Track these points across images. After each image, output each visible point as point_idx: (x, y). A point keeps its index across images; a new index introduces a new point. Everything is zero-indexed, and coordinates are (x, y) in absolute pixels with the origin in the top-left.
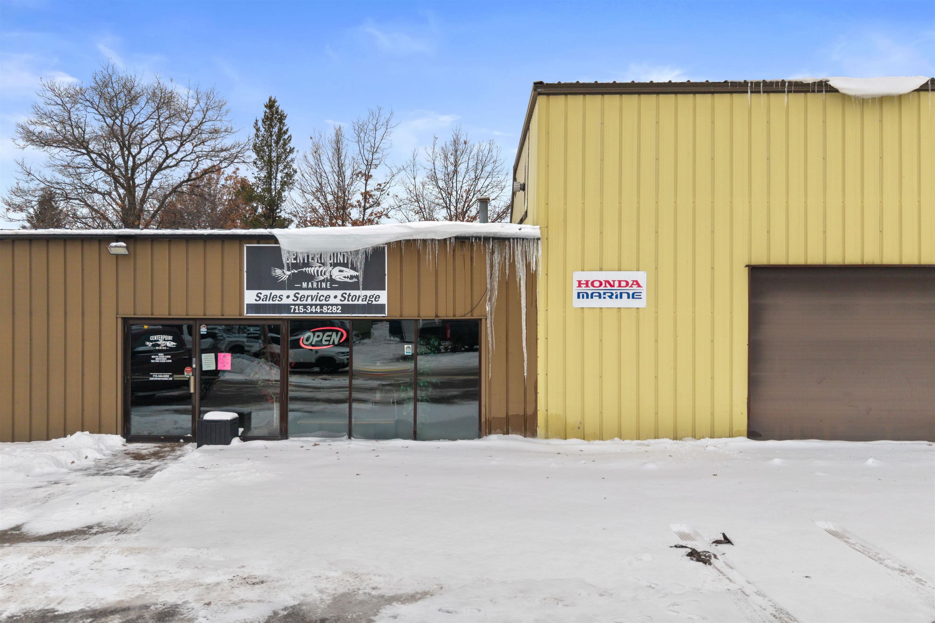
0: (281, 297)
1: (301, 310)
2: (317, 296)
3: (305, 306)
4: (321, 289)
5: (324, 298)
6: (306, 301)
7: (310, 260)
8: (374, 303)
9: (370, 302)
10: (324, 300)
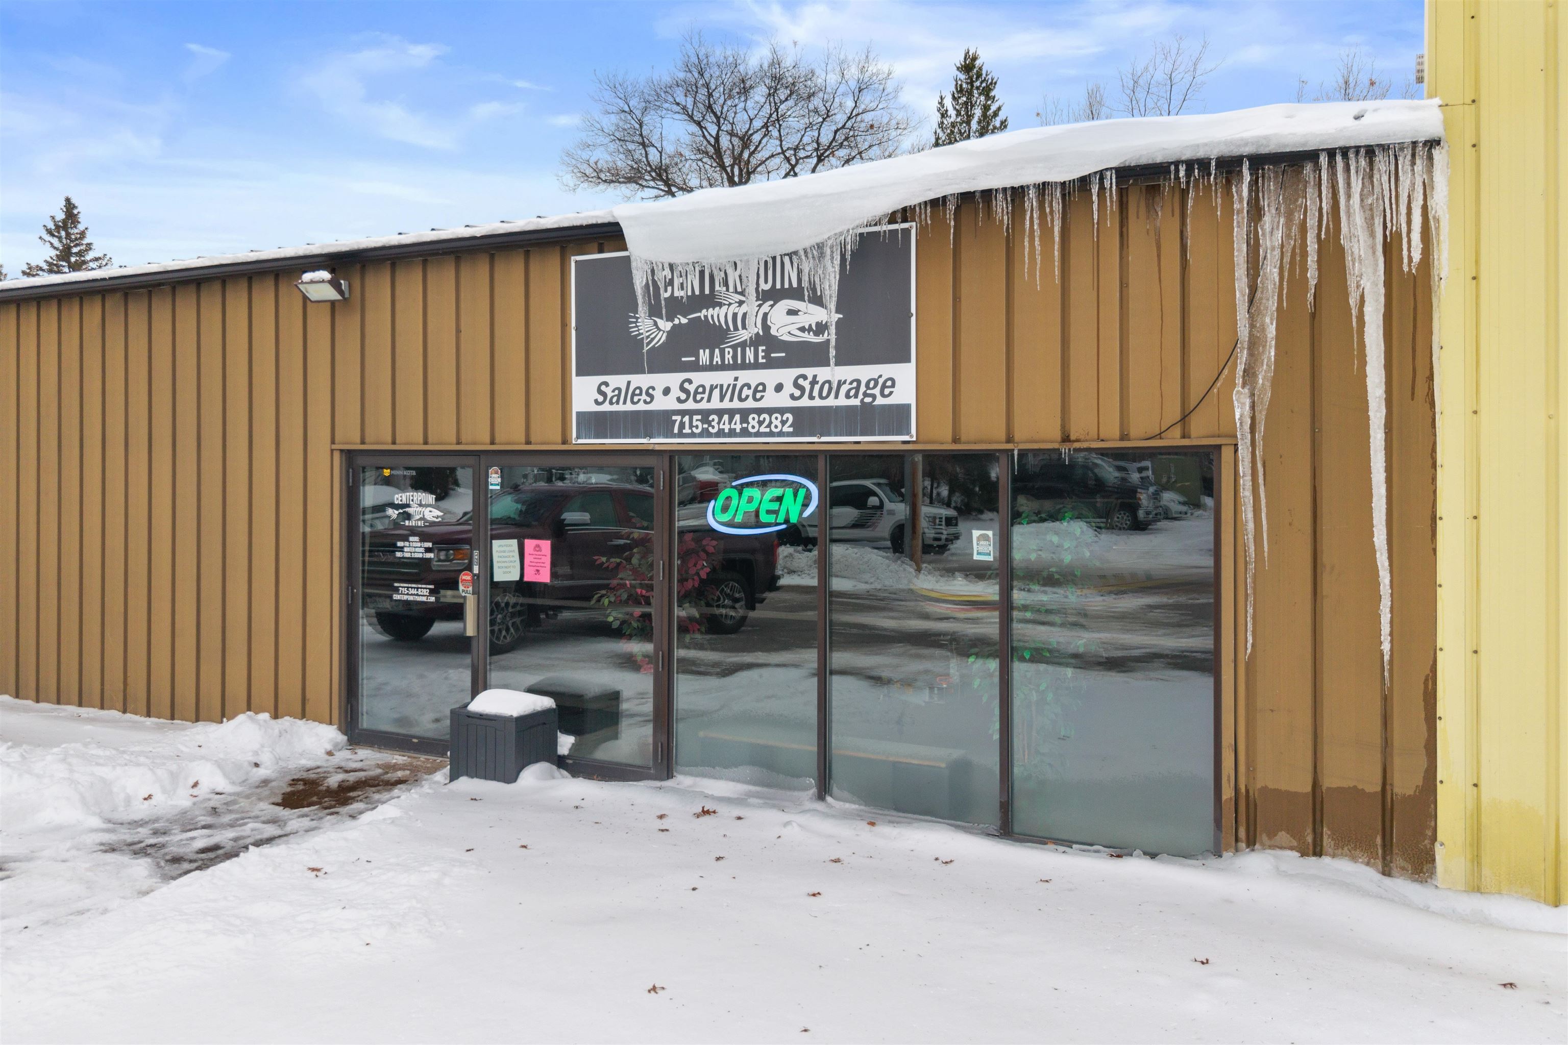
0: (651, 391)
1: (697, 427)
2: (735, 386)
3: (705, 415)
4: (745, 366)
5: (750, 392)
6: (709, 400)
7: (717, 288)
8: (880, 401)
9: (868, 400)
10: (751, 398)
